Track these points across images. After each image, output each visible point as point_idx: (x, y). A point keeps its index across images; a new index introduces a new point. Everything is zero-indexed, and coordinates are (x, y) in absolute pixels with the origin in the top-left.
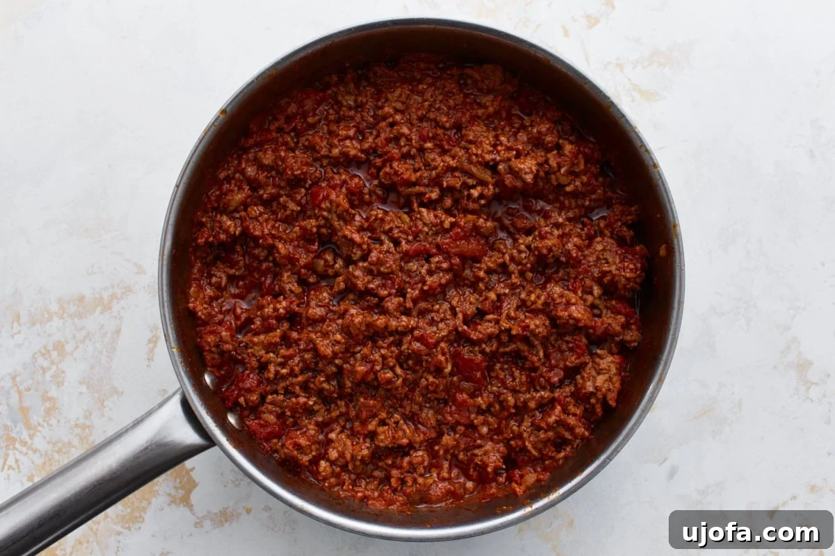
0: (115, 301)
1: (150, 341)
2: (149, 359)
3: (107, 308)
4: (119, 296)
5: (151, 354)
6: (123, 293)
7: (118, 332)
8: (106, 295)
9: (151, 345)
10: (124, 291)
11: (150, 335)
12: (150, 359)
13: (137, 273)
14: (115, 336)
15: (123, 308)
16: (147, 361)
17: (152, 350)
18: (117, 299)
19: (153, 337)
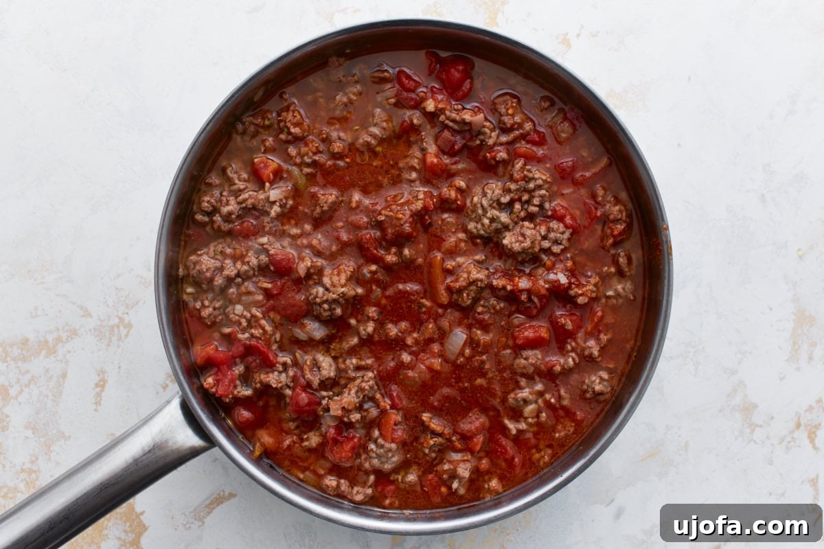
0: (60, 345)
1: (97, 385)
2: (96, 403)
3: (52, 351)
4: (64, 340)
5: (99, 398)
6: (68, 337)
7: (64, 375)
8: (50, 338)
9: (99, 389)
10: (69, 334)
11: (97, 379)
12: (98, 403)
13: (83, 316)
14: (61, 379)
15: (69, 352)
16: (94, 405)
17: (99, 395)
18: (62, 342)
19: (100, 381)
